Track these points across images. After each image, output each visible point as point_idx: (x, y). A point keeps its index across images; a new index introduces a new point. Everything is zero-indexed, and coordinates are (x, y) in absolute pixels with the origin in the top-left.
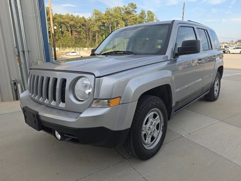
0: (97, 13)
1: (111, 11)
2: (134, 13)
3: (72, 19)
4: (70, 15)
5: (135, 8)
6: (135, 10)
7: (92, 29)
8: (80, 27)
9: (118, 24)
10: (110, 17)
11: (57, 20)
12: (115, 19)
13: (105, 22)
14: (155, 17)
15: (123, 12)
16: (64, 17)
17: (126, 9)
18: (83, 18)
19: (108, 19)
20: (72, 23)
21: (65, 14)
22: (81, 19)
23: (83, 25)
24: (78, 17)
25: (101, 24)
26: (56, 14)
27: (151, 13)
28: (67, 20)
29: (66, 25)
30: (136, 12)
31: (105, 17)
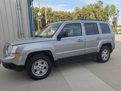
0: (77, 9)
1: (85, 7)
2: (101, 7)
3: (62, 13)
4: (62, 11)
5: (102, 4)
6: (102, 5)
7: (73, 19)
8: (67, 18)
9: (90, 15)
10: (85, 11)
11: (54, 15)
12: (88, 12)
13: (81, 14)
14: (116, 8)
15: (93, 7)
16: (58, 13)
17: (96, 5)
18: (69, 12)
19: (83, 12)
20: (62, 16)
21: (59, 11)
22: (68, 13)
23: (69, 17)
24: (66, 12)
25: (79, 16)
26: (54, 11)
27: (114, 6)
28: (60, 14)
29: (59, 17)
30: (102, 6)
31: (81, 11)
